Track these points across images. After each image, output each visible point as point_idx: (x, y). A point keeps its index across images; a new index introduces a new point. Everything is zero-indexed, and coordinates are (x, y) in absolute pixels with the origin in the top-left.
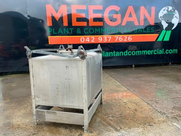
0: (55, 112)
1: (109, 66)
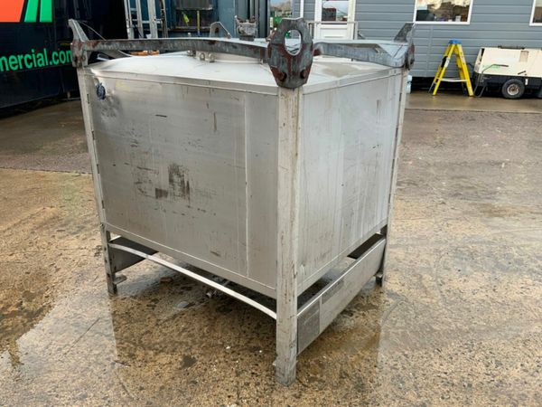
0: (341, 280)
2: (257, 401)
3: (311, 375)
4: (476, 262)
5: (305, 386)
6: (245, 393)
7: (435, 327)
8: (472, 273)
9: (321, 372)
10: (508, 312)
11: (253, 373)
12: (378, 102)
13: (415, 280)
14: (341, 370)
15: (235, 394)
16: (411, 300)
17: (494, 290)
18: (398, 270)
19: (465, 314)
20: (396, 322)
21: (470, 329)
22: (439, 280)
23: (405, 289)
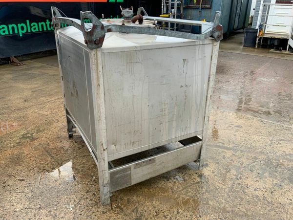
0: (153, 159)
1: (40, 52)
2: (84, 208)
3: (119, 205)
4: (276, 172)
5: (112, 209)
6: (82, 202)
7: (210, 203)
8: (266, 178)
9: (126, 205)
10: (268, 208)
11: (94, 194)
12: (184, 60)
13: (224, 171)
14: (137, 207)
15: (77, 201)
16: (210, 182)
17: (272, 192)
18: (218, 163)
19: (237, 201)
20: (189, 192)
21: (232, 211)
22: (239, 176)
23: (213, 175)
